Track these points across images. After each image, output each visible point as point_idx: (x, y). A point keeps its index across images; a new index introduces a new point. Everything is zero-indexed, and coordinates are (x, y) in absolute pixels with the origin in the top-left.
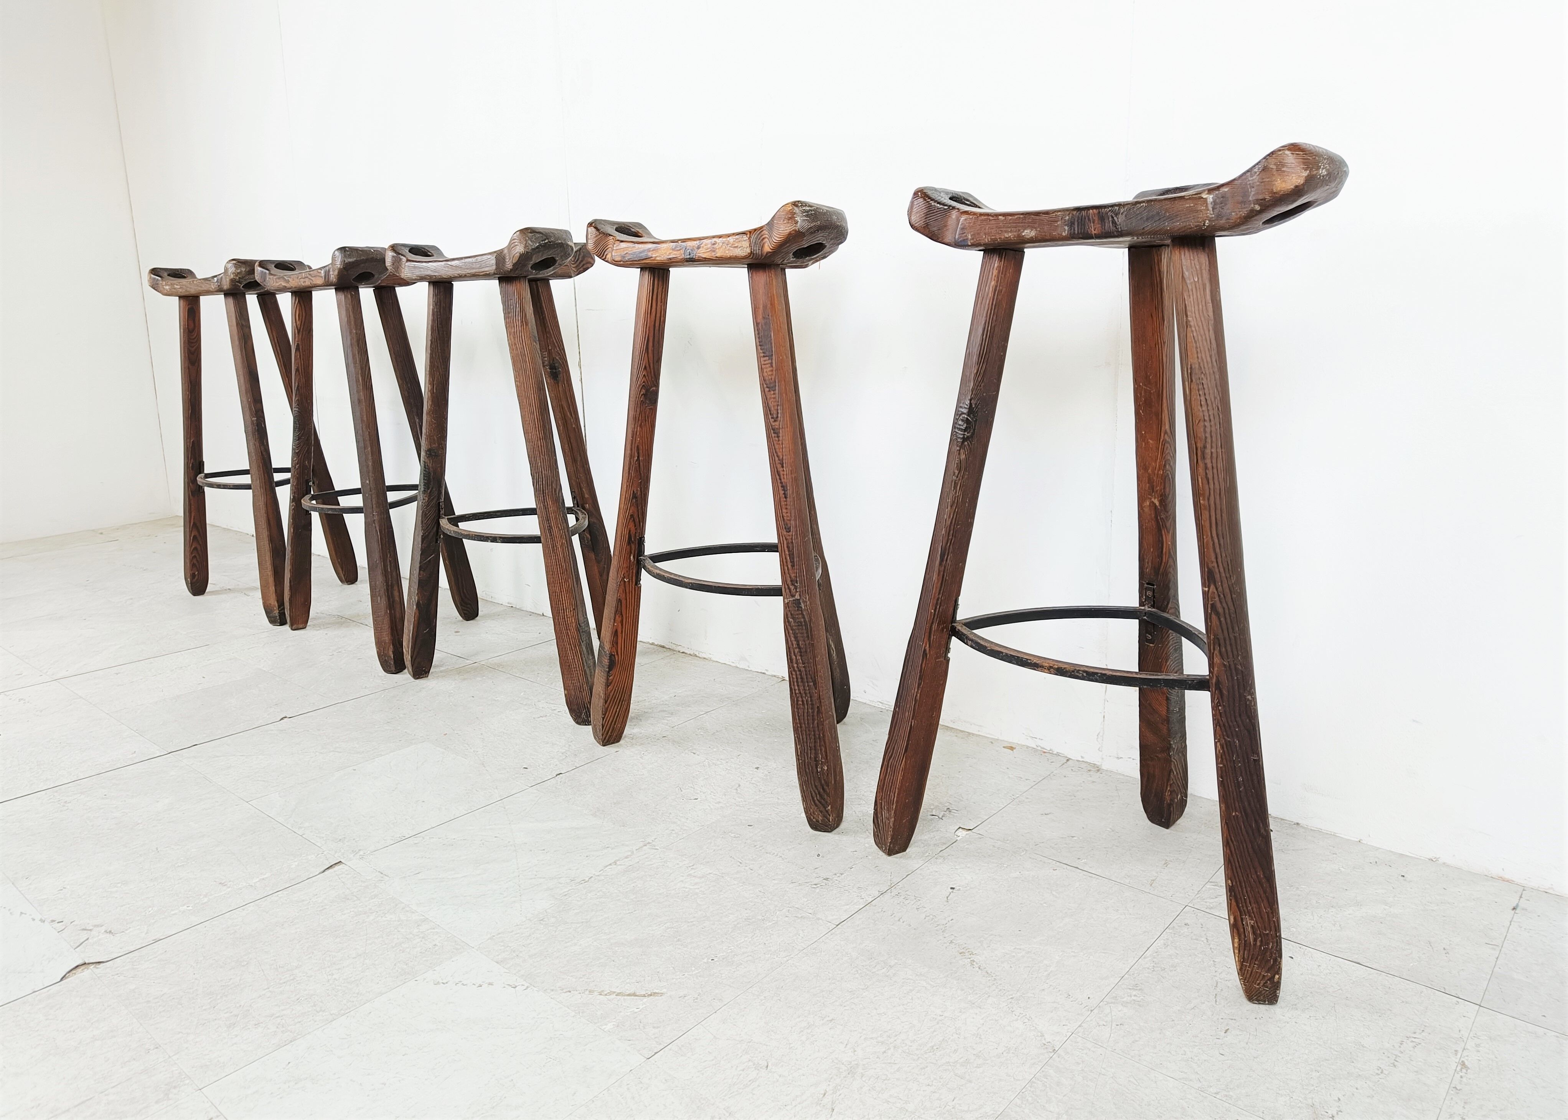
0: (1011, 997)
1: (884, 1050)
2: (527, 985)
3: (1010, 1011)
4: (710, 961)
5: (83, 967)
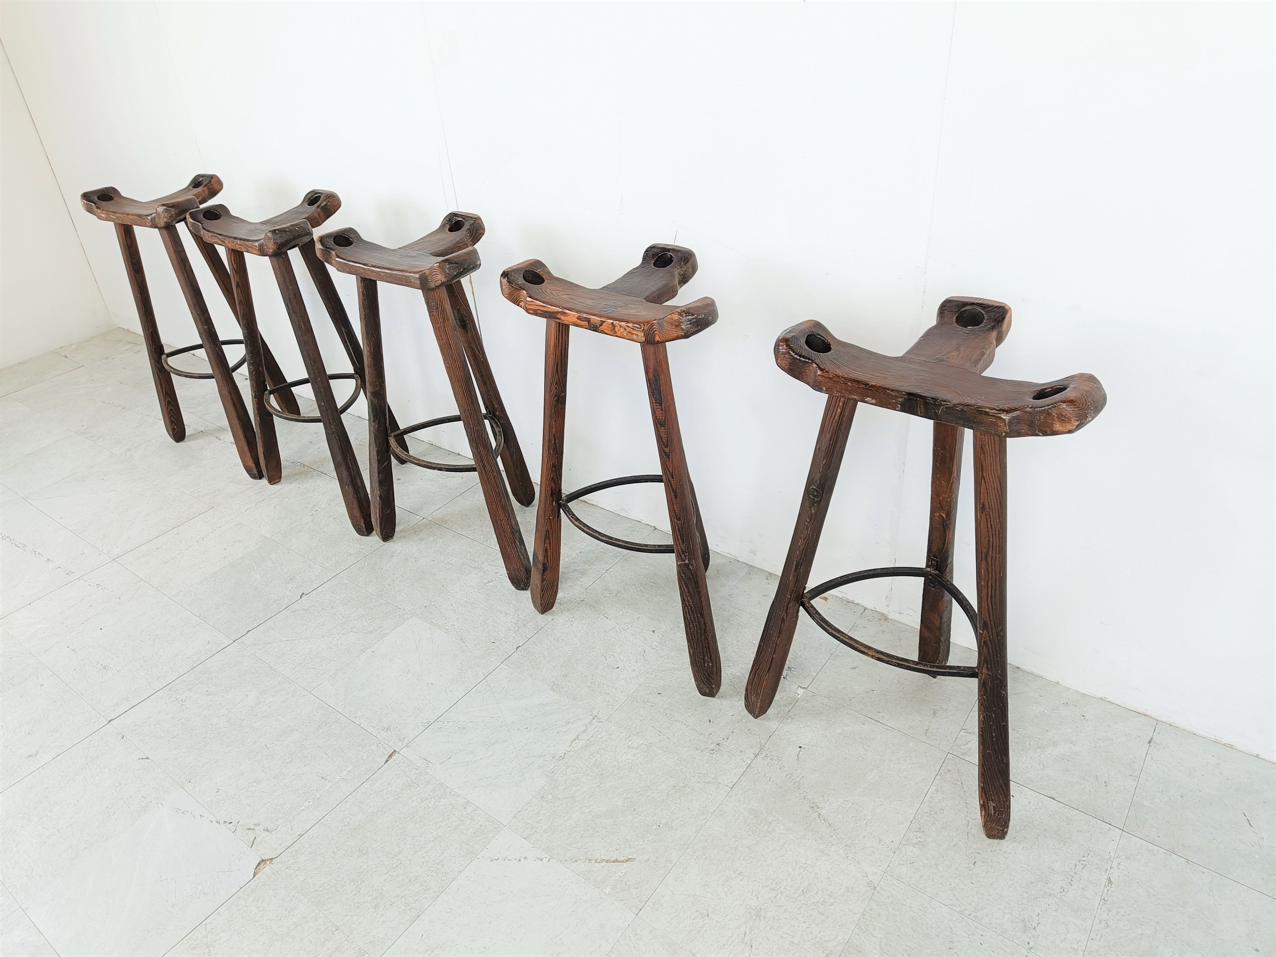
0: (846, 844)
1: (775, 895)
2: (548, 857)
3: (846, 857)
4: (658, 827)
5: (263, 864)
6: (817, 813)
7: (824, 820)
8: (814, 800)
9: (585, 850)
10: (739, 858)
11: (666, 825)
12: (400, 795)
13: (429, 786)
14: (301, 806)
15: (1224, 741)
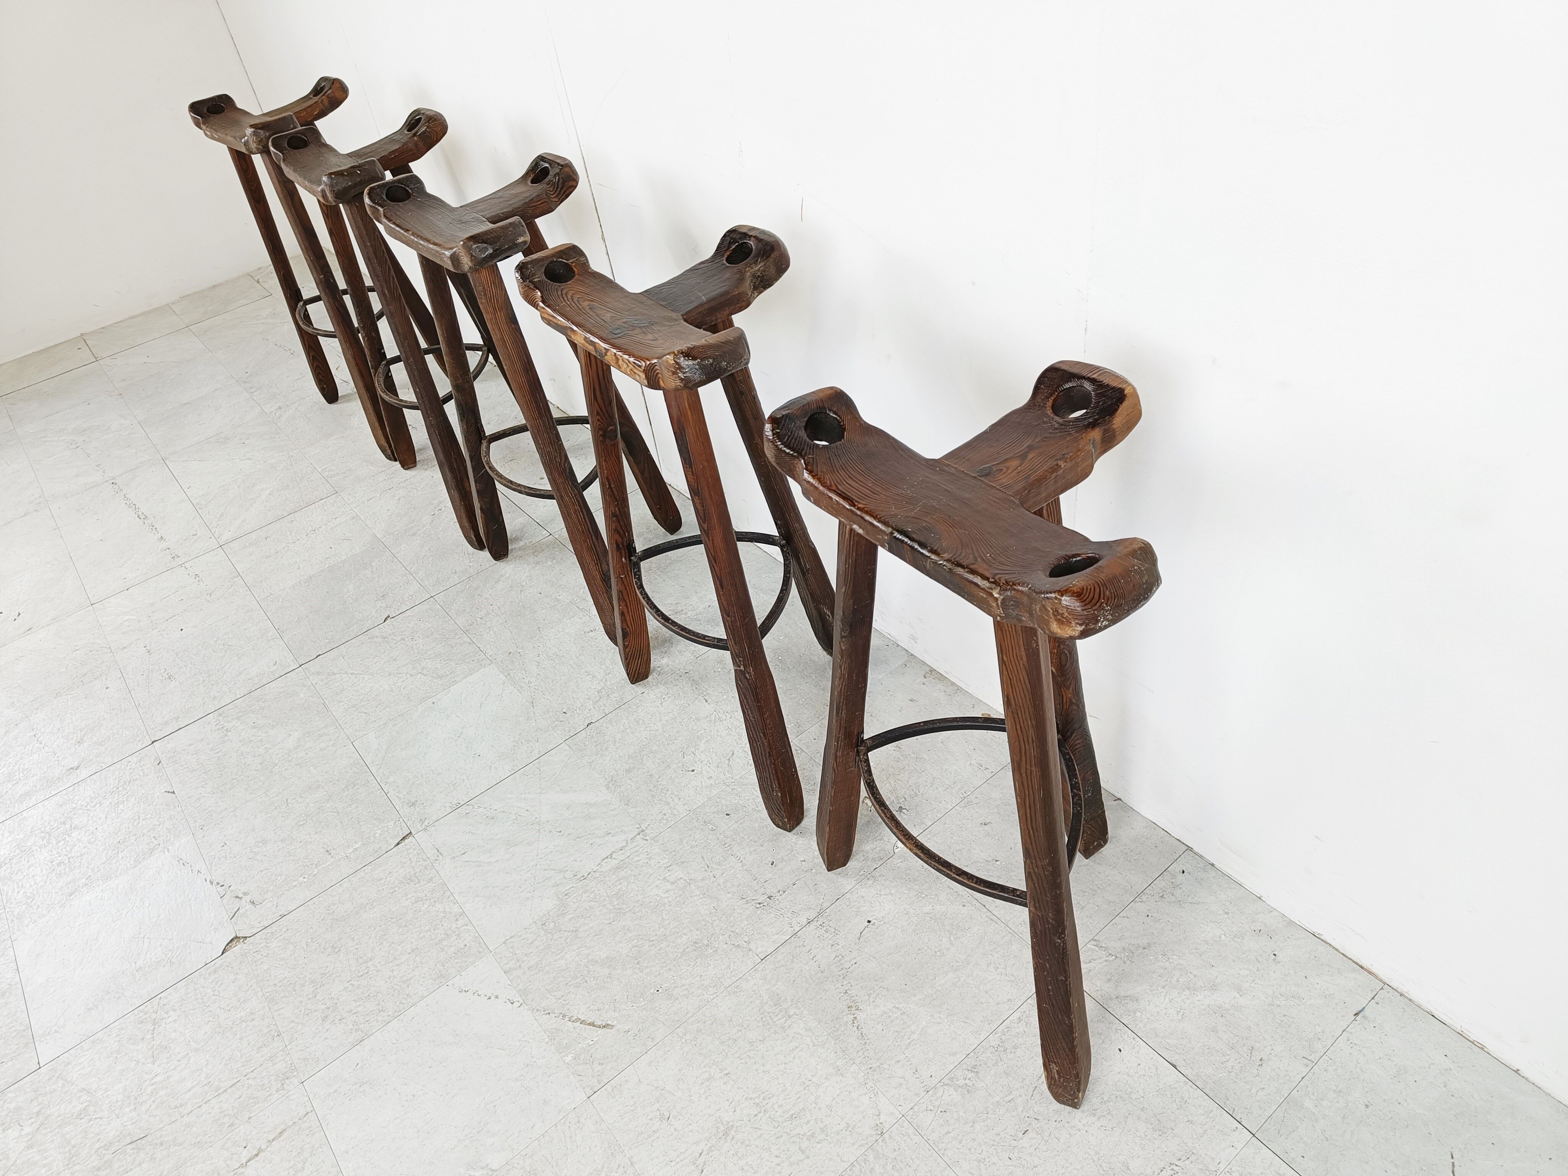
2: (521, 1001)
4: (656, 991)
5: (236, 941)
6: (853, 1016)
7: (857, 1028)
8: (856, 998)
9: (563, 1002)
10: (734, 1054)
11: (666, 991)
12: (396, 889)
13: (430, 884)
14: (294, 881)
15: (1472, 1038)
